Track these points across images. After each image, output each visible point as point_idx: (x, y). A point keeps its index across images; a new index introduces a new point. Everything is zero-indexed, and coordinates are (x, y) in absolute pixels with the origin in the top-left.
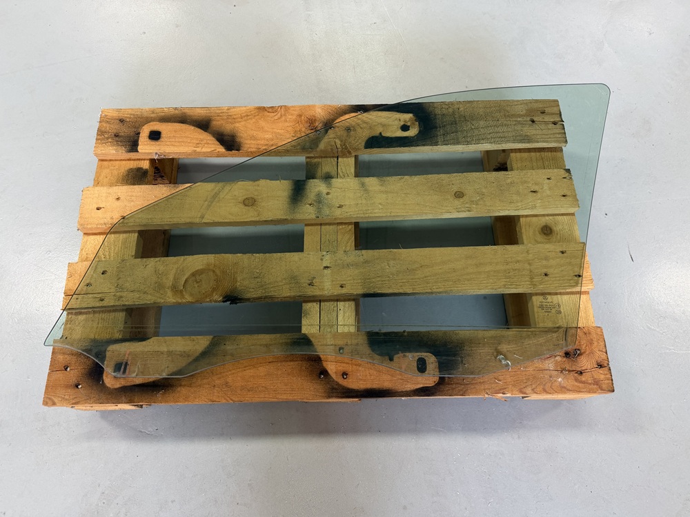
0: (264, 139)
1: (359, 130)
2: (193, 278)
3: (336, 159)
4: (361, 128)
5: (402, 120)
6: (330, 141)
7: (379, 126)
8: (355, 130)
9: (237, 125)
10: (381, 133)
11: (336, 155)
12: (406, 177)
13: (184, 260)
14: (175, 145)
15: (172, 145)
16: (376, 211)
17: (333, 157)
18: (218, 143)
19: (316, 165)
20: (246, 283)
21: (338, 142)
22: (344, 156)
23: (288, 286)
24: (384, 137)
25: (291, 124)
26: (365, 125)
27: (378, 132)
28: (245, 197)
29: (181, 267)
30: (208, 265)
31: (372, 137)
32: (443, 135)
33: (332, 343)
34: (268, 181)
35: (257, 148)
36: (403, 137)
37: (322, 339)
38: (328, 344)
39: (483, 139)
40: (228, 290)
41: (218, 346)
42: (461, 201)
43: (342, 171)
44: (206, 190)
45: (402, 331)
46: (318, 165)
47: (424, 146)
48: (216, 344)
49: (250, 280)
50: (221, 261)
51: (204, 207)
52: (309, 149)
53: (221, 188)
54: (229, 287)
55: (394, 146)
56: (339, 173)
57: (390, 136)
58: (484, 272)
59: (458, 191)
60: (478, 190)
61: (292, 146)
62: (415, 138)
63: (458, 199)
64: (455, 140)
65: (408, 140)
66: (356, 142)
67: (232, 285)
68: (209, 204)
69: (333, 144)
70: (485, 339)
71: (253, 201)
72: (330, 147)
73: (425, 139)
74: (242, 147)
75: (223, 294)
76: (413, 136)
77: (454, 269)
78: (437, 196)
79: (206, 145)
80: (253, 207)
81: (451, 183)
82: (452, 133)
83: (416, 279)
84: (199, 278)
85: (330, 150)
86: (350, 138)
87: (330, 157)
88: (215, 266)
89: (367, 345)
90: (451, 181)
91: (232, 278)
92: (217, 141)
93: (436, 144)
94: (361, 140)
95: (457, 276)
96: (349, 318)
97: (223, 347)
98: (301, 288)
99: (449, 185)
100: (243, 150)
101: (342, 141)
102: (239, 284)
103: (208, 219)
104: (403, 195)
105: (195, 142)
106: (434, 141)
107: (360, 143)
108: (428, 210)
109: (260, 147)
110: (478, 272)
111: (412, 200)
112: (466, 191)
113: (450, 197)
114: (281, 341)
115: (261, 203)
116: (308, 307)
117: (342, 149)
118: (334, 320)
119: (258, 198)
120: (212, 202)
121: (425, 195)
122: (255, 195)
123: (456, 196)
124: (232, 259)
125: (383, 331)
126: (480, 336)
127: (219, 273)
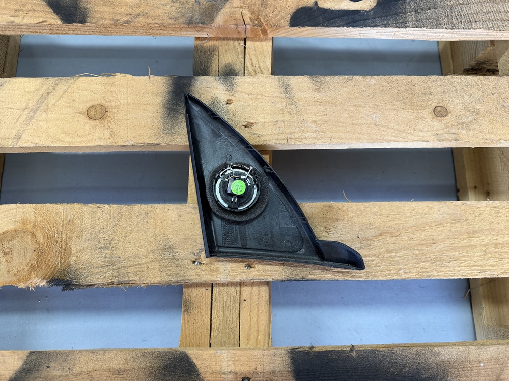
0: (126, 4)
3: (242, 43)
6: (232, 14)
10: (316, 3)
11: (243, 36)
12: (357, 77)
16: (307, 135)
17: (238, 39)
18: (51, 10)
19: (211, 52)
20: (86, 257)
21: (247, 15)
22: (255, 38)
23: (157, 265)
24: (321, 8)
27: (313, 1)
28: (90, 104)
30: (23, 223)
31: (302, 8)
32: (415, 11)
33: (230, 369)
34: (129, 76)
35: (113, 20)
36: (352, 10)
37: (214, 363)
38: (223, 371)
39: (476, 22)
40: (55, 269)
41: (38, 370)
42: (443, 122)
43: (252, 64)
44: (27, 90)
45: (348, 349)
46: (213, 51)
47: (385, 27)
48: (35, 365)
49: (93, 251)
50: (46, 217)
51: (21, 121)
52: (198, 23)
53: (51, 88)
54: (58, 265)
55: (338, 25)
56: (247, 67)
57: (331, 9)
58: (480, 245)
59: (439, 105)
60: (470, 105)
61: (171, 18)
62: (372, 13)
63: (439, 118)
64: (434, 21)
65: (360, 15)
66: (277, 15)
67: (63, 261)
68: (31, 114)
69: (239, 16)
70: (480, 363)
71: (104, 111)
72: (233, 22)
73: (387, 16)
74: (89, 17)
75: (47, 276)
76: (368, 10)
77: (433, 240)
78: (406, 113)
79: (30, 13)
80: (102, 122)
81: (428, 91)
82: (429, 9)
83: (372, 255)
84: (8, 246)
85: (233, 27)
86: (266, 9)
87: (233, 39)
88: (35, 225)
89: (289, 374)
90: (428, 88)
91: (63, 247)
92: (48, 7)
93: (404, 25)
94: (285, 12)
95: (438, 252)
96: (258, 316)
97: (45, 372)
98: (179, 268)
99: (425, 94)
100: (90, 22)
101: (253, 13)
102: (73, 258)
103: (27, 141)
104: (352, 109)
105: (12, 7)
106: (401, 21)
107: (283, 18)
108: (391, 136)
109: (119, 18)
110: (471, 246)
111: (366, 117)
112: (452, 106)
113: (427, 114)
114: (143, 365)
115: (115, 115)
116: (193, 295)
117: (254, 26)
118: (235, 319)
119: (111, 106)
120: (35, 111)
121: (387, 109)
122: (106, 101)
123: (436, 113)
124: (64, 214)
125: (317, 350)
126: (473, 358)
127: (41, 239)
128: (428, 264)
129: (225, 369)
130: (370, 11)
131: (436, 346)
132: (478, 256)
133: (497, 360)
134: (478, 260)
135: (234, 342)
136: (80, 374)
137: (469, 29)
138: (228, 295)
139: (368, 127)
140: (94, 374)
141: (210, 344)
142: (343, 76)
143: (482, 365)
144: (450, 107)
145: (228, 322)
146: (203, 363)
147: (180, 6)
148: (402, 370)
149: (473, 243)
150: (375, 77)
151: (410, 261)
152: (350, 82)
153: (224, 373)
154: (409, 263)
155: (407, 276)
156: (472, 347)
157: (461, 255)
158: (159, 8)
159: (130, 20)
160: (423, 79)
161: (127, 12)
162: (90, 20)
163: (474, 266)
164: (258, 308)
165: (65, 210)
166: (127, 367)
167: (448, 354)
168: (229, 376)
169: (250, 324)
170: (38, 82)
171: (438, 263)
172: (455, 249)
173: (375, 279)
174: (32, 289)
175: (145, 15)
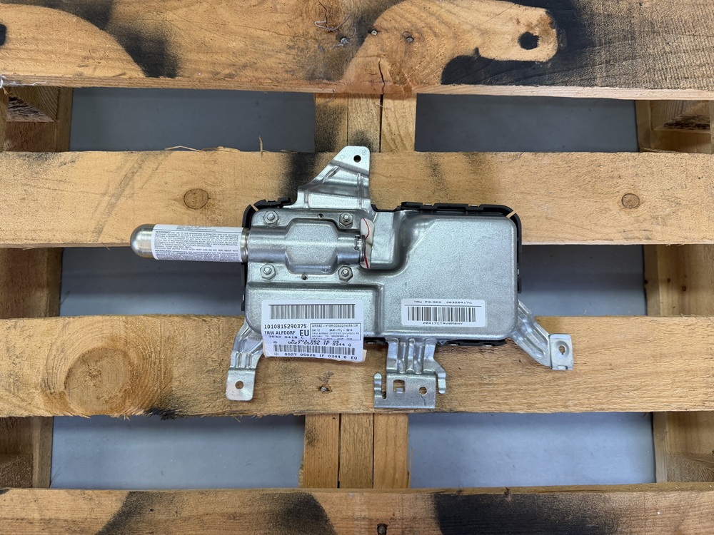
0: (228, 50)
1: (431, 40)
2: (84, 368)
3: (378, 102)
4: (436, 35)
5: (523, 21)
6: (366, 65)
7: (475, 32)
8: (422, 38)
9: (169, 15)
10: (477, 50)
11: (380, 93)
12: (526, 154)
13: (64, 326)
14: (36, 60)
15: (32, 59)
17: (373, 97)
18: (129, 58)
20: (191, 382)
21: (387, 67)
22: (396, 96)
23: (277, 391)
24: (483, 58)
25: (286, 17)
26: (444, 29)
27: (472, 47)
28: (186, 188)
29: (59, 343)
30: (112, 340)
31: (458, 57)
32: (607, 62)
33: (363, 514)
34: (236, 151)
35: (212, 72)
36: (524, 61)
37: (345, 507)
38: (355, 517)
39: (685, 78)
40: (154, 396)
41: (140, 513)
42: (633, 215)
43: (391, 130)
44: (106, 168)
45: (502, 493)
46: (340, 113)
47: (566, 85)
48: (136, 508)
49: (199, 375)
50: (140, 333)
51: (101, 208)
52: (323, 79)
53: (136, 165)
54: (157, 391)
55: (504, 82)
56: (384, 135)
57: (496, 59)
58: (668, 372)
59: (629, 192)
60: (669, 193)
61: (287, 71)
62: (549, 65)
63: (628, 210)
64: (631, 77)
65: (534, 69)
66: (425, 68)
67: (163, 387)
68: (113, 200)
69: (376, 69)
70: (657, 511)
71: (205, 197)
72: (368, 77)
73: (569, 70)
74: (179, 68)
75: (145, 405)
76: (544, 61)
77: (611, 365)
78: (587, 203)
79: (103, 62)
80: (204, 212)
81: (616, 173)
82: (625, 59)
83: (535, 384)
84: (95, 368)
85: (368, 83)
86: (411, 58)
87: (366, 96)
88: (126, 343)
89: (432, 521)
90: (617, 169)
91: (163, 371)
92: (126, 54)
93: (591, 83)
94: (435, 64)
95: (616, 380)
96: (396, 451)
97: (149, 516)
98: (303, 396)
99: (613, 178)
100: (182, 76)
101: (393, 64)
102: (176, 383)
103: (110, 236)
104: (518, 196)
105: (79, 53)
106: (587, 77)
107: (433, 71)
108: (566, 233)
109: (219, 70)
110: (657, 373)
111: (536, 208)
112: (646, 193)
113: (613, 205)
114: (262, 508)
115: (220, 204)
116: (317, 425)
117: (395, 83)
118: (368, 454)
119: (215, 192)
120: (118, 197)
121: (563, 198)
122: (208, 185)
123: (625, 203)
124: (162, 328)
125: (465, 493)
126: (649, 505)
127: (136, 359)
128: (603, 394)
129: (357, 514)
130: (547, 63)
131: (606, 491)
132: (664, 385)
133: (677, 508)
134: (664, 390)
135: (367, 480)
136: (190, 518)
137: (675, 88)
138: (360, 425)
139: (538, 221)
140: (205, 518)
141: (339, 483)
142: (509, 153)
143: (659, 513)
144: (643, 195)
145: (360, 458)
146: (332, 508)
147: (299, 53)
148: (564, 517)
149: (659, 370)
150: (549, 154)
151: (581, 391)
152: (517, 161)
153: (357, 519)
154: (580, 393)
155: (577, 408)
156: (649, 493)
157: (643, 384)
158: (272, 56)
159: (234, 73)
160: (611, 157)
161: (229, 62)
162: (181, 73)
163: (658, 397)
164: (395, 442)
165: (163, 325)
166: (243, 511)
167: (619, 500)
168: (362, 523)
169: (386, 460)
170: (120, 157)
171: (615, 393)
172: (636, 376)
173: (537, 411)
174: (126, 419)
175: (253, 66)
